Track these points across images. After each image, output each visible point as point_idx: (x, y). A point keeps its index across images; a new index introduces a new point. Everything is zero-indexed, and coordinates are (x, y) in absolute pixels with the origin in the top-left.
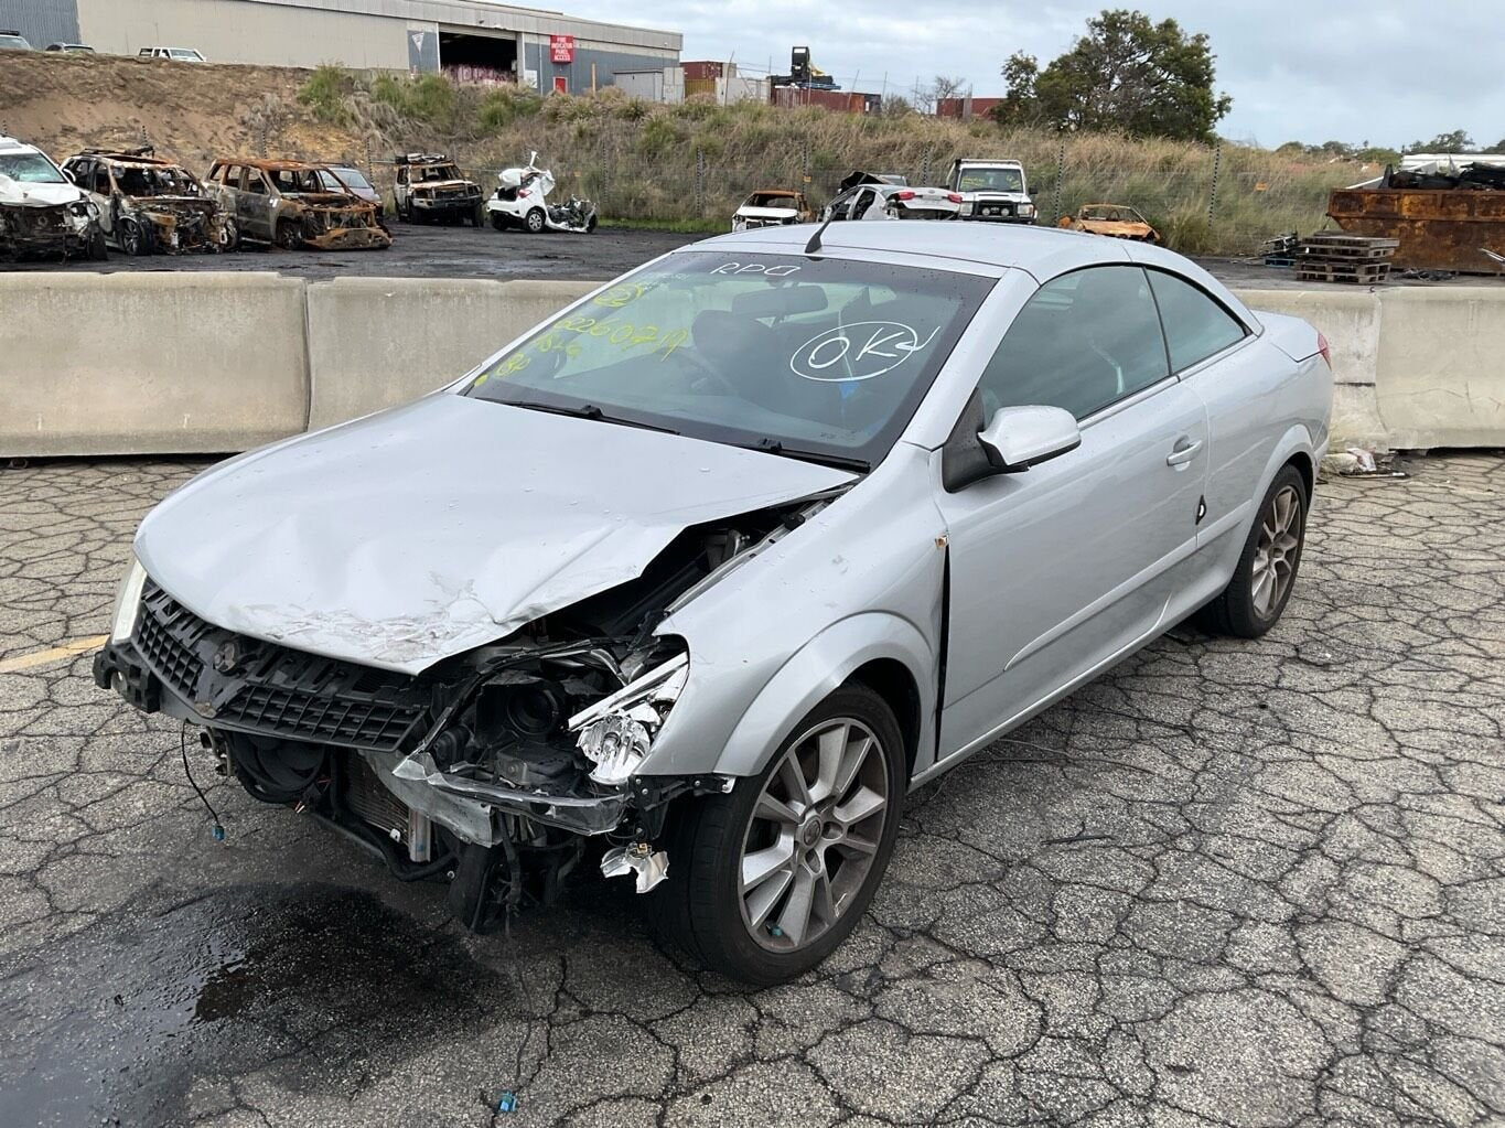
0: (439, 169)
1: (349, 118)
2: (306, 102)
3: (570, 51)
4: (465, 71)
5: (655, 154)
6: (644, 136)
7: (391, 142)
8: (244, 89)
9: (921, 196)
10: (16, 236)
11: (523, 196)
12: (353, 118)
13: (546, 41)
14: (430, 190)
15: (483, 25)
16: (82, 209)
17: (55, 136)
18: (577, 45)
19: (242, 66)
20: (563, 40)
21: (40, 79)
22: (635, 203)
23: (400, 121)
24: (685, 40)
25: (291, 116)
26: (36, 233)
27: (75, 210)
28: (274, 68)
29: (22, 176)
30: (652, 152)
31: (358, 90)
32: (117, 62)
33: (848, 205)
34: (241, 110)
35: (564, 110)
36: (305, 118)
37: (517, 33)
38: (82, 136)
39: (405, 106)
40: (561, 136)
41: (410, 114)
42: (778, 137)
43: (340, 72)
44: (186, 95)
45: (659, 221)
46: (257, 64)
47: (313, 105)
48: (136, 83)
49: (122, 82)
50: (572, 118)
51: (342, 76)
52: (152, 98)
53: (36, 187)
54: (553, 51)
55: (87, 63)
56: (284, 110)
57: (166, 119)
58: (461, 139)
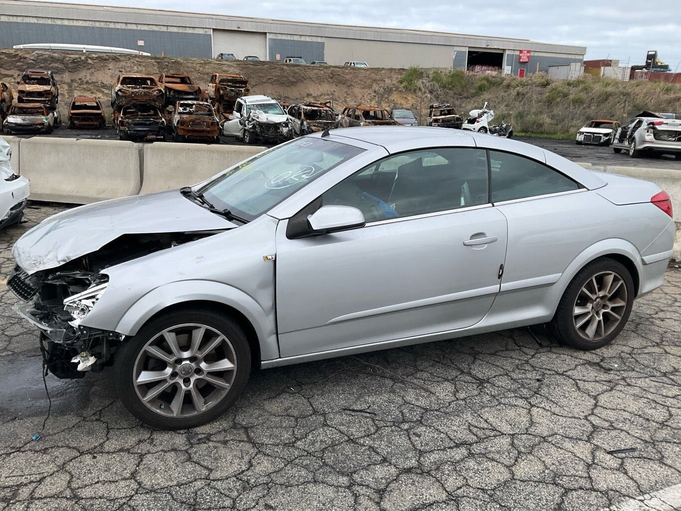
0: (447, 110)
1: (418, 89)
2: (401, 82)
3: (528, 57)
4: (479, 67)
5: (551, 103)
6: (547, 94)
7: (434, 99)
8: (378, 77)
9: (667, 124)
10: (263, 134)
11: (478, 122)
12: (420, 89)
13: (518, 53)
14: (440, 119)
15: (488, 47)
16: (286, 125)
17: (304, 97)
18: (532, 54)
19: (379, 68)
20: (525, 52)
21: (303, 75)
22: (537, 125)
23: (439, 90)
24: (587, 50)
25: (394, 89)
26: (270, 133)
27: (284, 125)
28: (391, 69)
29: (269, 112)
30: (550, 102)
31: (424, 77)
32: (331, 68)
33: (630, 127)
34: (375, 87)
35: (513, 84)
36: (400, 89)
37: (504, 50)
38: (314, 97)
39: (442, 83)
40: (509, 95)
41: (444, 87)
42: (615, 94)
43: (418, 70)
44: (355, 80)
45: (547, 134)
46: (384, 67)
47: (404, 84)
48: (337, 76)
49: (332, 76)
50: (515, 87)
51: (419, 71)
52: (342, 82)
53: (272, 116)
54: (520, 57)
55: (321, 69)
56: (391, 86)
57: (345, 90)
58: (465, 97)
